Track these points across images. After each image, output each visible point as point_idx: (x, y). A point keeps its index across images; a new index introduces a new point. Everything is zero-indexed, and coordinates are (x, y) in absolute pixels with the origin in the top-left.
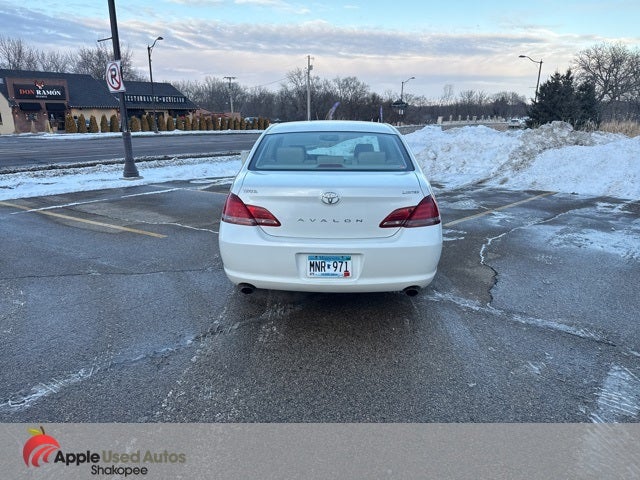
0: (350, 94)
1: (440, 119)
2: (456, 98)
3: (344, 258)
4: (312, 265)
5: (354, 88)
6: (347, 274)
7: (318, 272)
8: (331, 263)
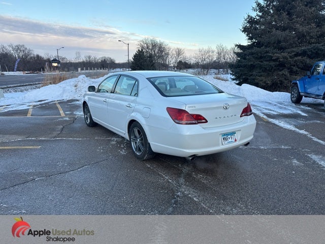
0: (21, 54)
1: (79, 69)
2: (82, 59)
3: (233, 133)
4: (224, 139)
5: (23, 51)
6: (236, 140)
7: (226, 142)
8: (230, 136)
